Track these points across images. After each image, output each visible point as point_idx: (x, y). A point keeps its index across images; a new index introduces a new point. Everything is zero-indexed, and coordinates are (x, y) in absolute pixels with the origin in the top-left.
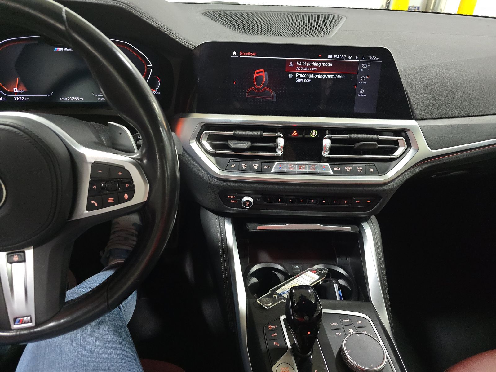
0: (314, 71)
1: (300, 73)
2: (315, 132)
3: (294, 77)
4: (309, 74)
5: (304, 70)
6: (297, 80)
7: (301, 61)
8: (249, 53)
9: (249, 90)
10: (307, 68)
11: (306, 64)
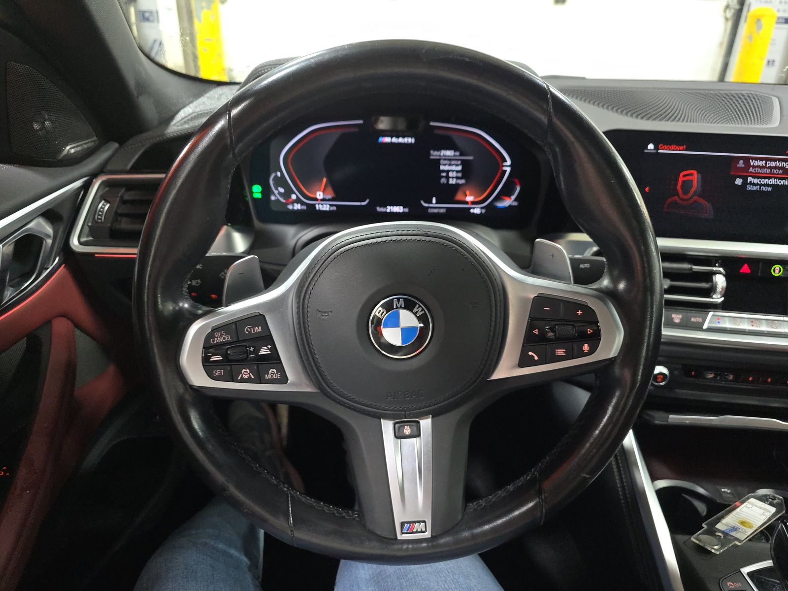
0: (778, 174)
1: (754, 177)
2: (780, 268)
3: (745, 183)
4: (770, 178)
5: (761, 173)
6: (749, 188)
7: (756, 159)
8: (674, 146)
9: (670, 200)
10: (766, 169)
11: (766, 164)
